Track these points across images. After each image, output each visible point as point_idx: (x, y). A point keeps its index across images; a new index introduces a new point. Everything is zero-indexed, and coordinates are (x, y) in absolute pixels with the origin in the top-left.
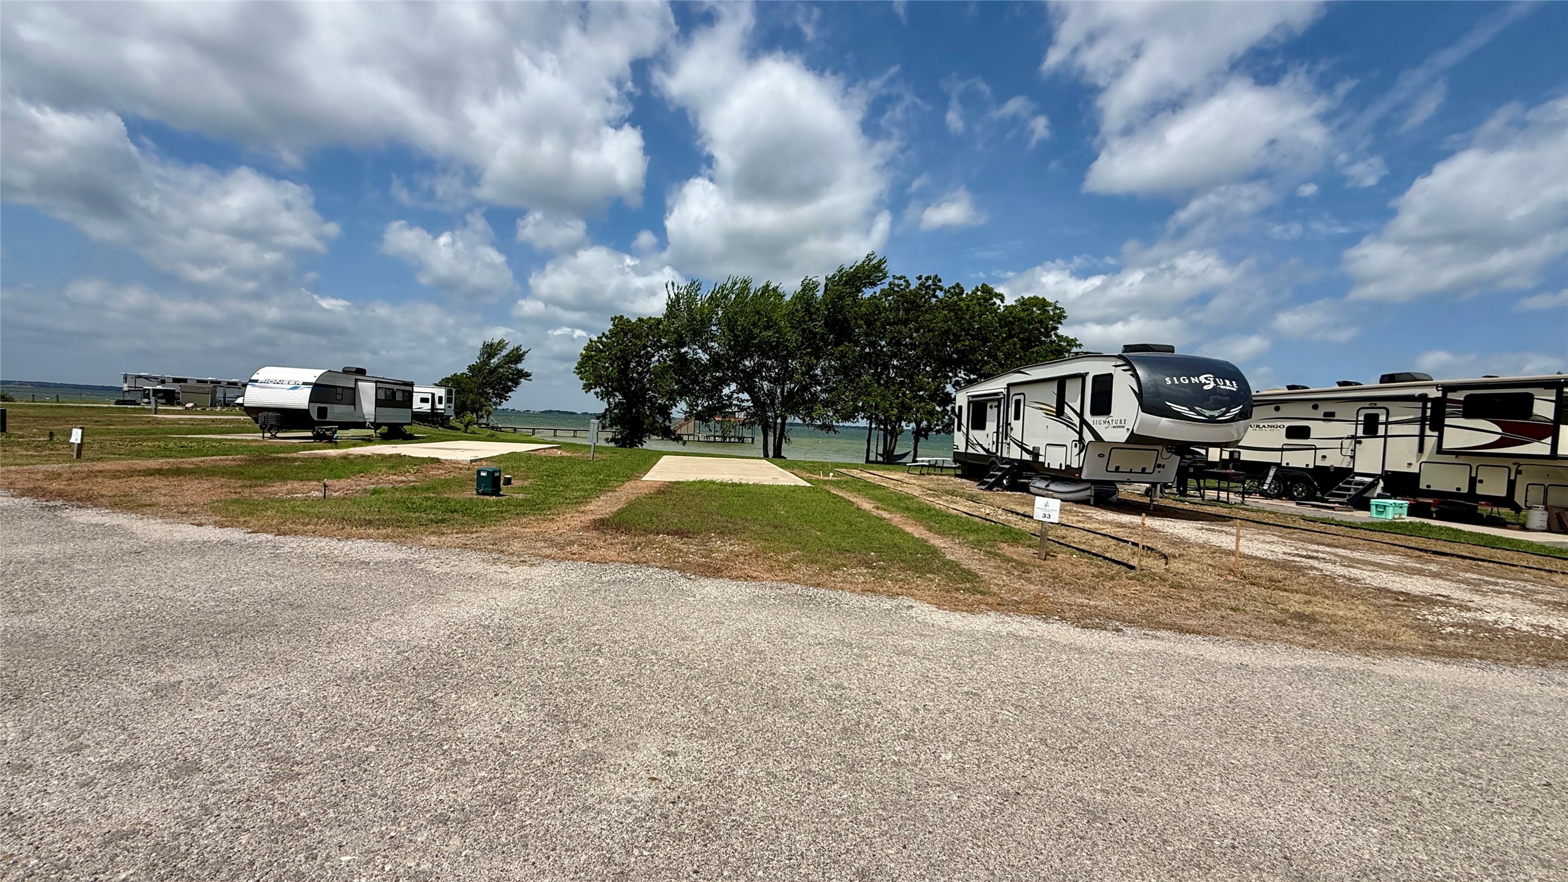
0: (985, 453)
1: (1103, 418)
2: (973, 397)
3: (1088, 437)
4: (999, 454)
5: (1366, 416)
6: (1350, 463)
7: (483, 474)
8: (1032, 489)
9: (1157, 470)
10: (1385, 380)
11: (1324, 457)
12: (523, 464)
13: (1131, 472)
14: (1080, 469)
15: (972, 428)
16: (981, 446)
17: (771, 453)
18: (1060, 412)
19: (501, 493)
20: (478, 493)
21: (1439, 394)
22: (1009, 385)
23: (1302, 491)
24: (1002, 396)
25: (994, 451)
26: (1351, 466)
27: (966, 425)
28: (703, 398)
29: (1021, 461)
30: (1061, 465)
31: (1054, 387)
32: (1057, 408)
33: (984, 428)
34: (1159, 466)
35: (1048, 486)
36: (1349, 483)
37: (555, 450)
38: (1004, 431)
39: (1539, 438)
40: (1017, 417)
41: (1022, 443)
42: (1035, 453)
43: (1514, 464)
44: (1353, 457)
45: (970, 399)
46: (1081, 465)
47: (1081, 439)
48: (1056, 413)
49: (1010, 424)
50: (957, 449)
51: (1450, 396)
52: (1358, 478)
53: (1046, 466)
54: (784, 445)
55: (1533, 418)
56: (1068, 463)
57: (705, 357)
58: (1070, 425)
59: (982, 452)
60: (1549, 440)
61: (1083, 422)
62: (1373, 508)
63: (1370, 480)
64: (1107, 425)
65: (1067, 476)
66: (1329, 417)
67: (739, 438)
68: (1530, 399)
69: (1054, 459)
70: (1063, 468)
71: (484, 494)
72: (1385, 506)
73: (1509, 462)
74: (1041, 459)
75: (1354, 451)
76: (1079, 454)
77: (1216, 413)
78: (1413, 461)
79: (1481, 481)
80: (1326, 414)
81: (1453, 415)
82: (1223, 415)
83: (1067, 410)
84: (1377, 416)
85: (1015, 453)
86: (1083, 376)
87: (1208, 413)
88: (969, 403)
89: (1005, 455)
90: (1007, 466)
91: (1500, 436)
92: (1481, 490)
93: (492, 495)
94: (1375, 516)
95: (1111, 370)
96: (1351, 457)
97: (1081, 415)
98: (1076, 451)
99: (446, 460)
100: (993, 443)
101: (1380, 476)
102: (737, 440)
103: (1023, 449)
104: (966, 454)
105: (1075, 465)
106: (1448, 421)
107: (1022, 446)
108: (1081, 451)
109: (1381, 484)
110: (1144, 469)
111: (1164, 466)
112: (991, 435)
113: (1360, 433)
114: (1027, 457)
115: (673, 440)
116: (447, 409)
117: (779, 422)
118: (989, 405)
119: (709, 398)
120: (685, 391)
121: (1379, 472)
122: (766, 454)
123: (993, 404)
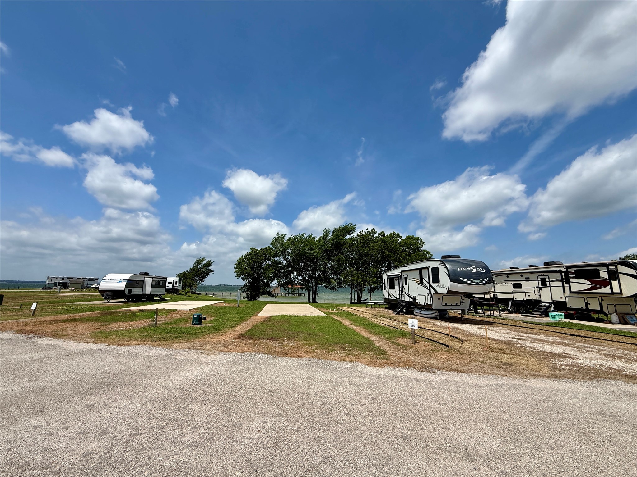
0: (395, 299)
1: (437, 284)
2: (389, 276)
4: (401, 299)
5: (541, 279)
6: (539, 298)
7: (195, 316)
8: (415, 313)
9: (462, 304)
10: (546, 264)
11: (529, 295)
12: (210, 311)
13: (452, 305)
14: (431, 305)
15: (390, 289)
16: (394, 296)
17: (311, 301)
18: (421, 282)
19: (202, 324)
20: (193, 324)
21: (565, 270)
22: (402, 272)
23: (524, 310)
24: (399, 276)
25: (399, 298)
27: (387, 287)
28: (284, 278)
29: (409, 302)
30: (424, 303)
31: (418, 272)
32: (420, 280)
33: (394, 288)
34: (462, 302)
35: (420, 312)
36: (541, 306)
37: (223, 303)
38: (402, 290)
39: (605, 286)
40: (406, 284)
41: (409, 294)
42: (414, 298)
43: (600, 296)
44: (540, 295)
46: (432, 303)
47: (430, 293)
49: (404, 287)
50: (385, 297)
51: (569, 270)
52: (543, 304)
53: (419, 304)
54: (316, 297)
55: (601, 278)
56: (427, 302)
57: (284, 262)
58: (425, 287)
60: (609, 287)
61: (430, 286)
62: (550, 316)
63: (548, 304)
64: (439, 287)
65: (427, 307)
66: (527, 279)
67: (299, 294)
68: (598, 271)
69: (422, 301)
70: (425, 304)
71: (195, 324)
72: (555, 315)
73: (598, 296)
74: (417, 301)
75: (540, 293)
76: (430, 299)
77: (479, 281)
78: (563, 296)
79: (589, 304)
80: (526, 278)
81: (572, 278)
82: (481, 282)
83: (423, 281)
84: (545, 279)
85: (407, 299)
86: (428, 268)
87: (476, 281)
88: (388, 278)
89: (403, 299)
90: (404, 304)
91: (591, 286)
92: (590, 307)
93: (198, 325)
94: (552, 319)
95: (437, 266)
96: (539, 295)
97: (429, 283)
98: (429, 297)
99: (179, 310)
100: (398, 294)
101: (552, 303)
103: (410, 297)
104: (388, 299)
105: (429, 303)
106: (571, 280)
107: (409, 296)
108: (431, 298)
109: (553, 306)
110: (457, 304)
111: (464, 302)
112: (397, 291)
113: (540, 286)
114: (411, 300)
115: (271, 296)
116: (179, 286)
117: (314, 288)
118: (395, 279)
119: (286, 279)
120: (276, 276)
121: (551, 301)
122: (309, 302)
123: (397, 279)
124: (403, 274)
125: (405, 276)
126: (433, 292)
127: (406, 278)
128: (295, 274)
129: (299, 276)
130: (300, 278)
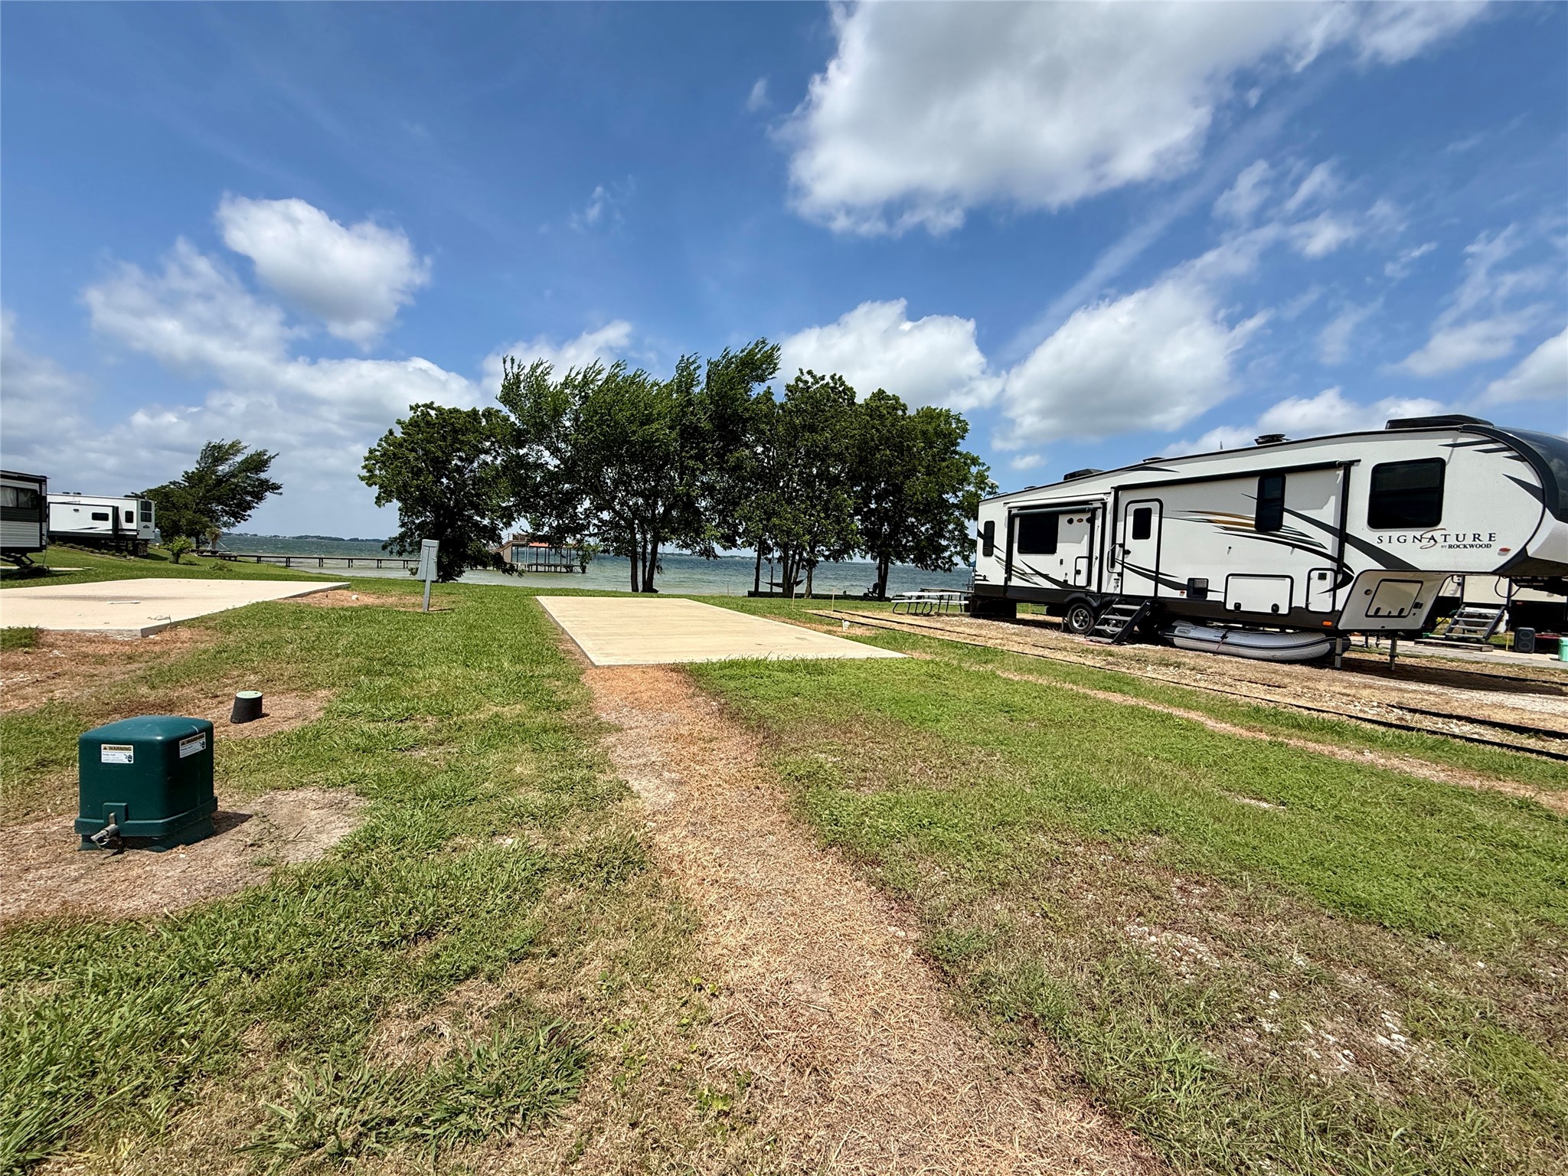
0: (1055, 587)
1: (1412, 532)
2: (1022, 508)
3: (1357, 561)
4: (1094, 588)
6: (1456, 592)
7: (115, 756)
8: (1177, 641)
13: (1388, 616)
14: (1336, 614)
15: (1020, 551)
16: (1046, 577)
17: (640, 588)
18: (1267, 526)
22: (1118, 489)
24: (1097, 505)
25: (1081, 581)
26: (1458, 595)
27: (1004, 548)
28: (551, 515)
29: (1155, 599)
30: (1275, 607)
31: (1252, 487)
32: (1257, 519)
33: (1052, 550)
34: (1416, 605)
35: (1224, 637)
36: (1461, 615)
38: (1107, 554)
40: (1142, 535)
41: (1157, 572)
42: (1195, 588)
45: (1014, 511)
46: (1339, 607)
47: (1340, 566)
48: (1256, 526)
49: (1122, 546)
50: (985, 580)
52: (1468, 610)
53: (1230, 606)
54: (656, 576)
56: (1299, 602)
57: (553, 463)
58: (1301, 543)
59: (1050, 585)
61: (1346, 539)
63: (1496, 612)
65: (1299, 621)
67: (566, 567)
69: (1257, 598)
70: (1283, 610)
74: (1215, 597)
76: (1333, 590)
83: (1288, 520)
85: (1138, 586)
86: (1347, 466)
88: (1011, 516)
89: (1109, 588)
96: (1459, 584)
97: (1337, 529)
98: (1328, 583)
100: (1078, 572)
101: (1506, 607)
102: (564, 570)
103: (1161, 581)
104: (1006, 586)
105: (1319, 608)
107: (1157, 577)
108: (1338, 586)
109: (1506, 617)
110: (1402, 610)
111: (1420, 606)
112: (1070, 561)
114: (1165, 592)
115: (505, 571)
116: (141, 529)
117: (649, 547)
118: (1063, 519)
119: (559, 516)
120: (525, 506)
121: (1504, 601)
122: (635, 589)
123: (1076, 517)
124: (1125, 497)
125: (1136, 505)
126: (1363, 563)
127: (1143, 513)
128: (587, 504)
129: (600, 509)
130: (605, 515)
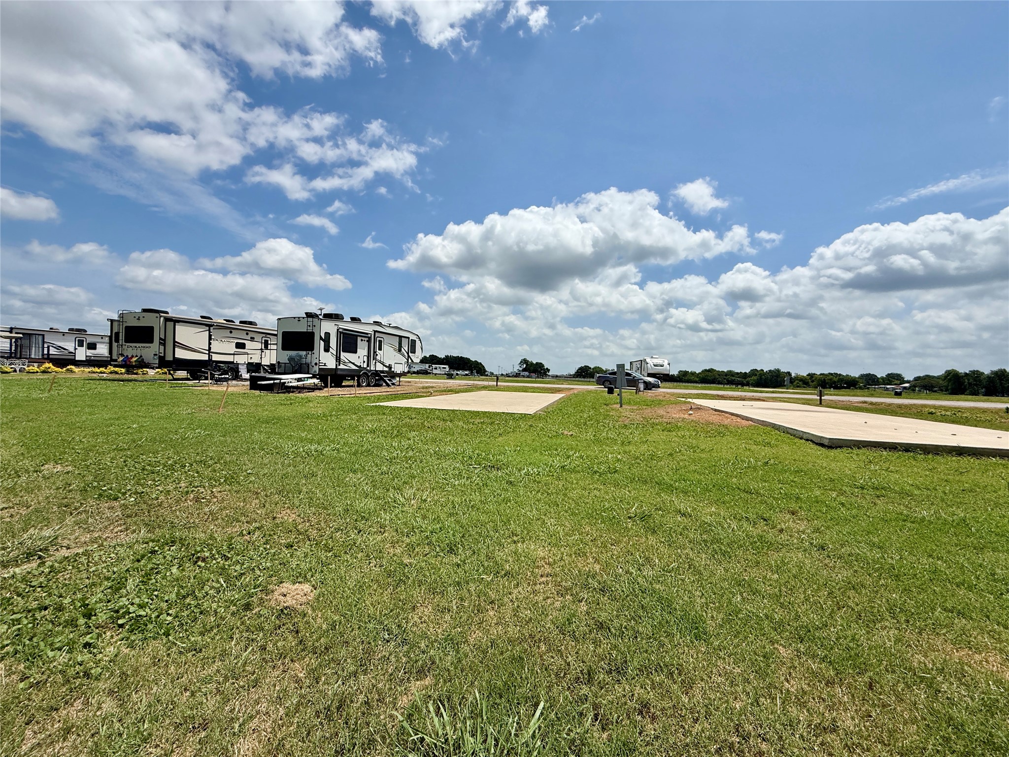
0: (357, 368)
1: (413, 354)
5: (264, 340)
11: (251, 358)
15: (343, 351)
16: (353, 364)
18: (400, 350)
22: (375, 331)
24: (370, 336)
25: (365, 366)
26: (261, 362)
27: (336, 348)
30: (401, 371)
31: (397, 339)
32: (398, 348)
33: (355, 352)
38: (371, 356)
40: (380, 349)
41: (383, 362)
42: (390, 367)
44: (261, 358)
45: (340, 330)
47: (408, 361)
48: (398, 350)
49: (376, 352)
50: (326, 365)
53: (395, 372)
58: (403, 356)
59: (354, 367)
64: (414, 357)
66: (252, 339)
74: (393, 370)
75: (260, 355)
83: (402, 350)
84: (268, 341)
85: (380, 367)
86: (409, 338)
88: (338, 332)
89: (373, 368)
97: (408, 354)
100: (364, 362)
103: (384, 365)
105: (406, 371)
108: (407, 366)
112: (361, 358)
114: (386, 369)
118: (359, 339)
123: (363, 339)
124: (377, 334)
125: (378, 339)
126: (410, 361)
127: (380, 342)
